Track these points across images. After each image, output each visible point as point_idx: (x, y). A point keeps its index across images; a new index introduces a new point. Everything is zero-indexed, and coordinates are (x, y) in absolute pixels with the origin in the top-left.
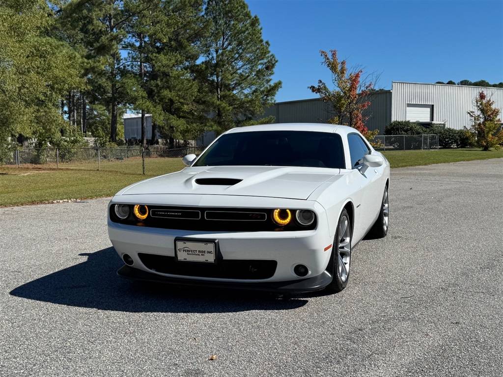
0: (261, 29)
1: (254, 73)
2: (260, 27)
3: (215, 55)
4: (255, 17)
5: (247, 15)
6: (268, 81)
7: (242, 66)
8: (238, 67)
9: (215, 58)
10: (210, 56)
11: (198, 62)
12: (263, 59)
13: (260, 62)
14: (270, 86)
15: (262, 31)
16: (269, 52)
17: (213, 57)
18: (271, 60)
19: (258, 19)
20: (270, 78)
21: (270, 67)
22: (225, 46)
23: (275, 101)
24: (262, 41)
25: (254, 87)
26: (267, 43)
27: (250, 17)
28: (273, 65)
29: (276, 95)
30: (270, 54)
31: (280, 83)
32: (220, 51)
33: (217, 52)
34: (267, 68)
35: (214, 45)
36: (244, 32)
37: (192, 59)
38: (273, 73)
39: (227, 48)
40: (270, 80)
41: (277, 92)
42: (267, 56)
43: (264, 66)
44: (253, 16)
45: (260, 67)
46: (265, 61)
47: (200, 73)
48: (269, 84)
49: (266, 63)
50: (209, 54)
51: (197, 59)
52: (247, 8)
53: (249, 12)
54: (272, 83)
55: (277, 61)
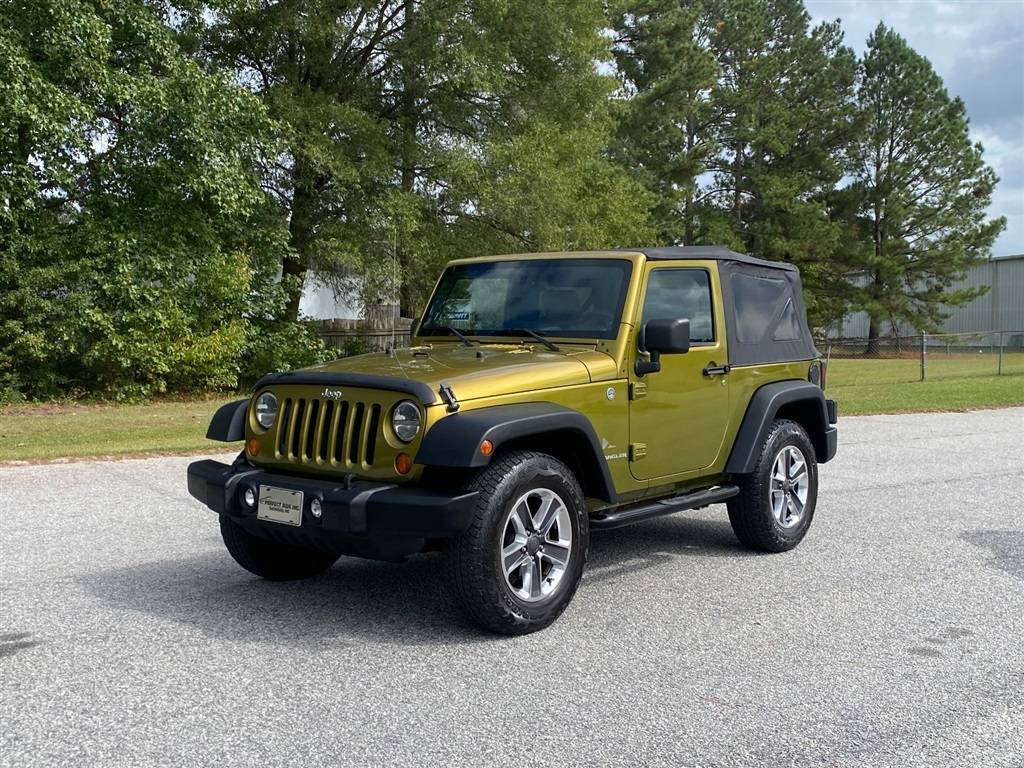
0: (967, 122)
1: (950, 204)
2: (965, 118)
3: (873, 172)
4: (957, 100)
5: (942, 97)
6: (979, 218)
7: (927, 191)
8: (918, 193)
9: (873, 177)
10: (864, 175)
11: (840, 186)
12: (969, 177)
13: (962, 182)
14: (983, 226)
15: (968, 125)
16: (983, 163)
17: (869, 176)
18: (986, 177)
19: (963, 103)
20: (983, 211)
21: (982, 191)
22: (894, 155)
23: (990, 256)
24: (968, 143)
25: (948, 231)
26: (979, 146)
27: (946, 101)
28: (990, 189)
29: (994, 245)
30: (985, 166)
31: (1003, 221)
32: (884, 166)
33: (878, 165)
34: (978, 193)
35: (874, 154)
36: (934, 128)
37: (827, 181)
38: (990, 203)
39: (897, 159)
40: (984, 215)
41: (996, 239)
42: (978, 170)
43: (972, 190)
44: (952, 97)
45: (963, 192)
46: (974, 180)
47: (842, 205)
48: (980, 222)
49: (976, 183)
50: (863, 171)
51: (838, 179)
52: (942, 83)
53: (946, 90)
54: (986, 222)
55: (997, 181)
